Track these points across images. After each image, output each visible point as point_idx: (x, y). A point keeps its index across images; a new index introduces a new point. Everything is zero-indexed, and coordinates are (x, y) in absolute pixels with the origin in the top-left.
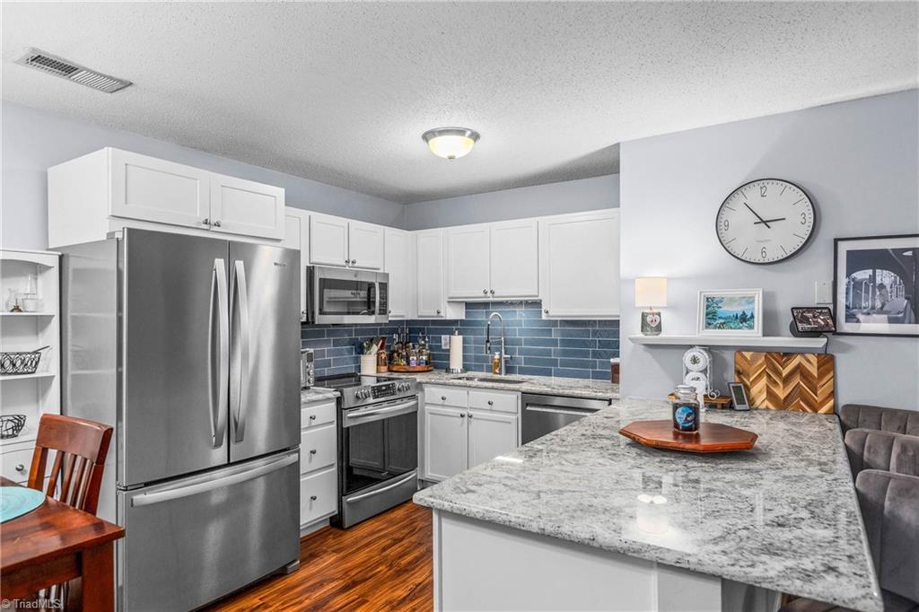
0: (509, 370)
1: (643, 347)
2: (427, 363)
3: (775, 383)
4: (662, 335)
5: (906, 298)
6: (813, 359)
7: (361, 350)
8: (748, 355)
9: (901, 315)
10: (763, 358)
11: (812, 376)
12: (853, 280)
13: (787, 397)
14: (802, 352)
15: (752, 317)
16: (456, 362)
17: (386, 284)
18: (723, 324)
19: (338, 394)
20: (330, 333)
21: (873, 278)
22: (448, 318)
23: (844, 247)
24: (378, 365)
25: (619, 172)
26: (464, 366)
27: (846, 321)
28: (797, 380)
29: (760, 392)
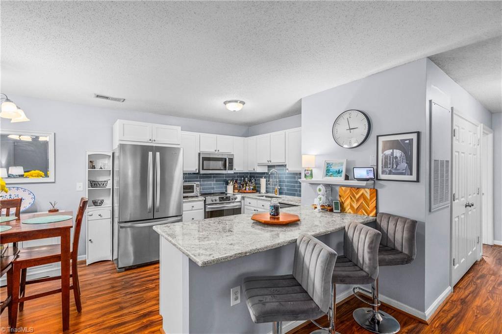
0: (281, 193)
1: (309, 184)
2: (253, 189)
3: (353, 201)
4: (313, 179)
5: (407, 163)
6: (368, 190)
7: (227, 183)
8: (343, 188)
9: (404, 171)
10: (349, 190)
11: (368, 199)
12: (385, 155)
13: (358, 208)
14: (364, 187)
15: (342, 171)
16: (263, 190)
17: (232, 159)
18: (331, 175)
19: (204, 199)
20: (214, 177)
21: (392, 153)
22: (257, 172)
23: (381, 139)
24: (234, 189)
25: (301, 113)
26: (266, 191)
27: (382, 174)
28: (362, 200)
29: (348, 205)
